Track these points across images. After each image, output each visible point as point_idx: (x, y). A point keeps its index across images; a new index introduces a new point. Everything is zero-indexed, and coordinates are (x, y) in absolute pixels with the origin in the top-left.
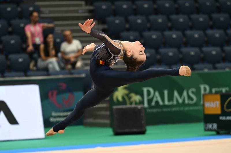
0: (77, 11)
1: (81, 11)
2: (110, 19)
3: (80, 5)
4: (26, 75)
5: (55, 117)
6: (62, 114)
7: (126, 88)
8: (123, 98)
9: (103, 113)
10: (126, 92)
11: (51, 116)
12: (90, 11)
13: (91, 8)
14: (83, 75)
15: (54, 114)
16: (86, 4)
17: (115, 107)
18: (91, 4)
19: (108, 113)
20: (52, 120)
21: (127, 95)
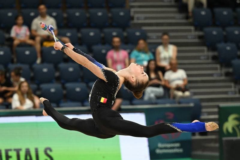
0: (186, 37)
1: (190, 37)
2: (220, 45)
3: (190, 31)
4: (132, 104)
5: (161, 149)
6: (169, 145)
7: (236, 119)
8: (233, 129)
9: (212, 145)
10: (236, 123)
11: (157, 148)
12: (200, 37)
13: (201, 33)
14: (192, 105)
15: (160, 145)
16: (196, 30)
17: (224, 139)
18: (201, 30)
19: (217, 145)
20: (158, 151)
21: (238, 126)
